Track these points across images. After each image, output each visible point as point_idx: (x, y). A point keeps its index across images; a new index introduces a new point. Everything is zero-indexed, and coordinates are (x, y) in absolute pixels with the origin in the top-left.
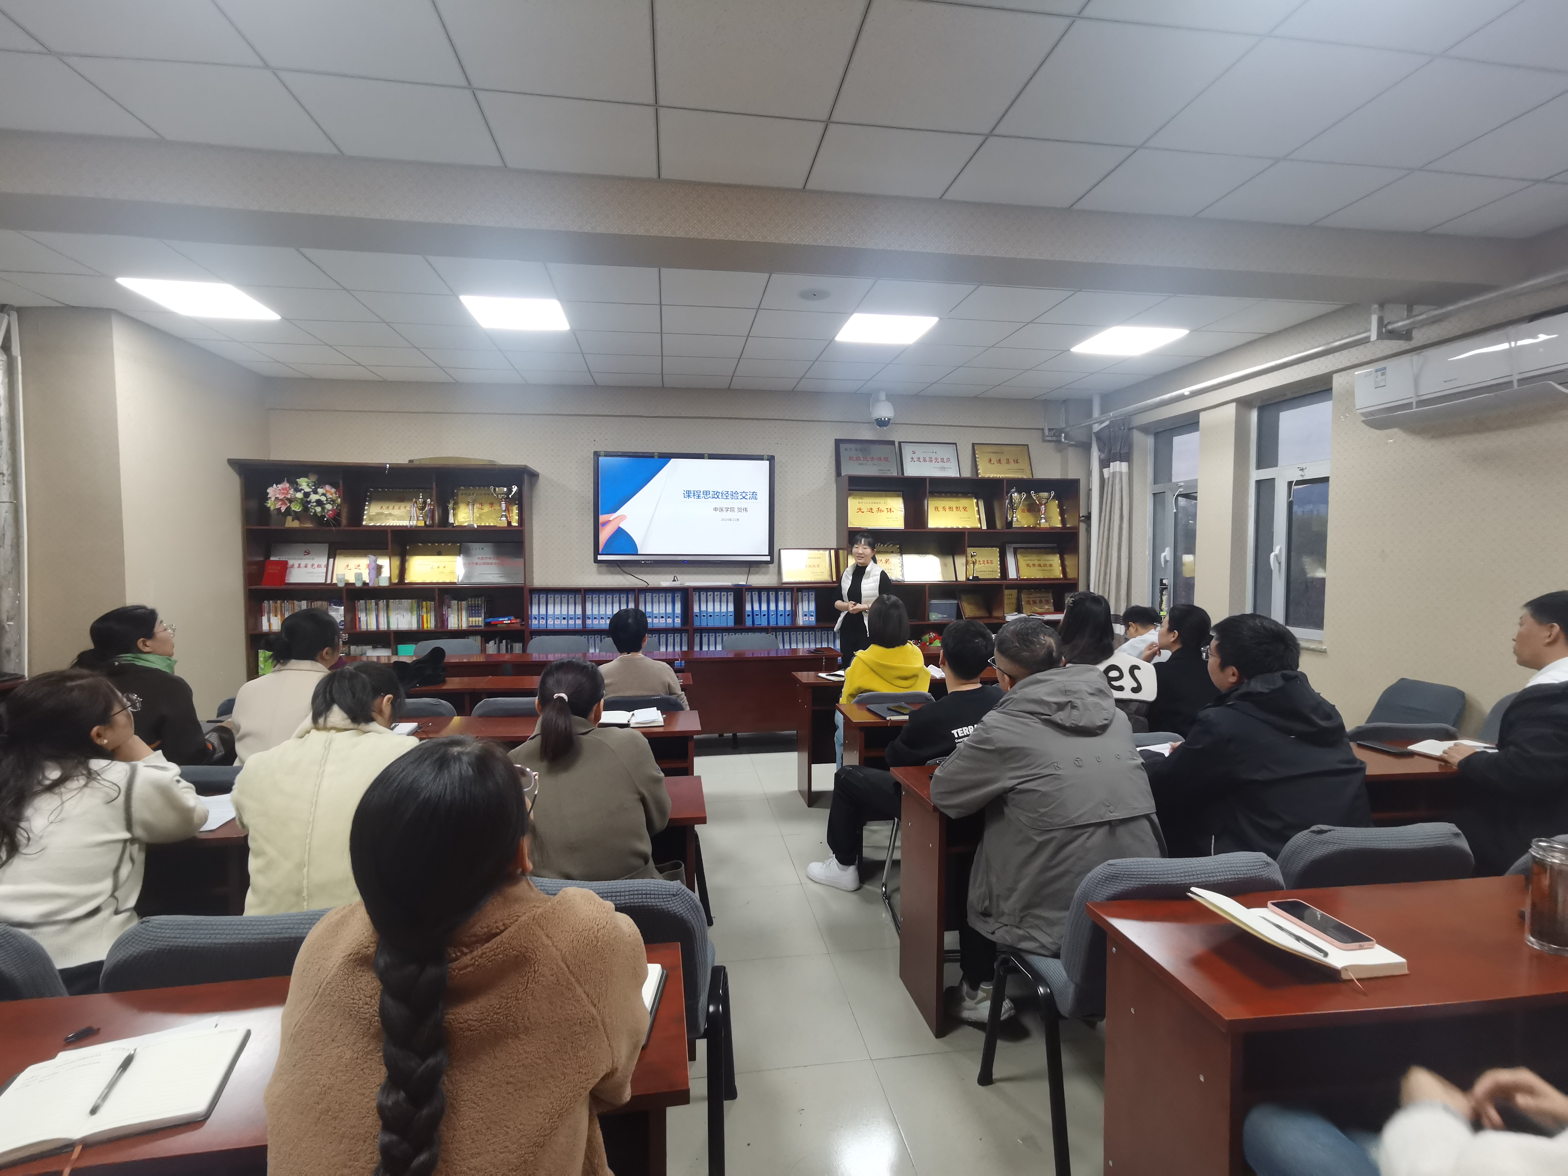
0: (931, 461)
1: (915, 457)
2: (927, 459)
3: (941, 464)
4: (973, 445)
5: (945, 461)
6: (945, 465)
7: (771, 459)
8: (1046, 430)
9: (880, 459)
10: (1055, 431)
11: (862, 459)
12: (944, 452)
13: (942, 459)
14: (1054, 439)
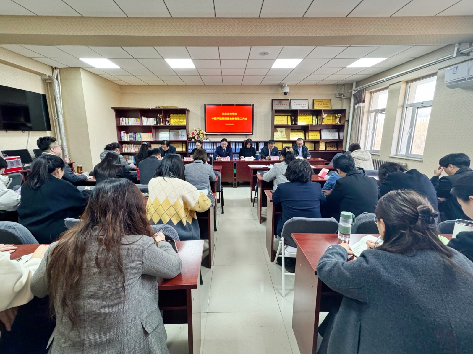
1: (295, 104)
2: (299, 104)
4: (313, 99)
6: (304, 106)
7: (253, 105)
8: (337, 95)
9: (285, 105)
10: (340, 94)
11: (279, 105)
12: (304, 102)
13: (303, 104)
14: (339, 97)
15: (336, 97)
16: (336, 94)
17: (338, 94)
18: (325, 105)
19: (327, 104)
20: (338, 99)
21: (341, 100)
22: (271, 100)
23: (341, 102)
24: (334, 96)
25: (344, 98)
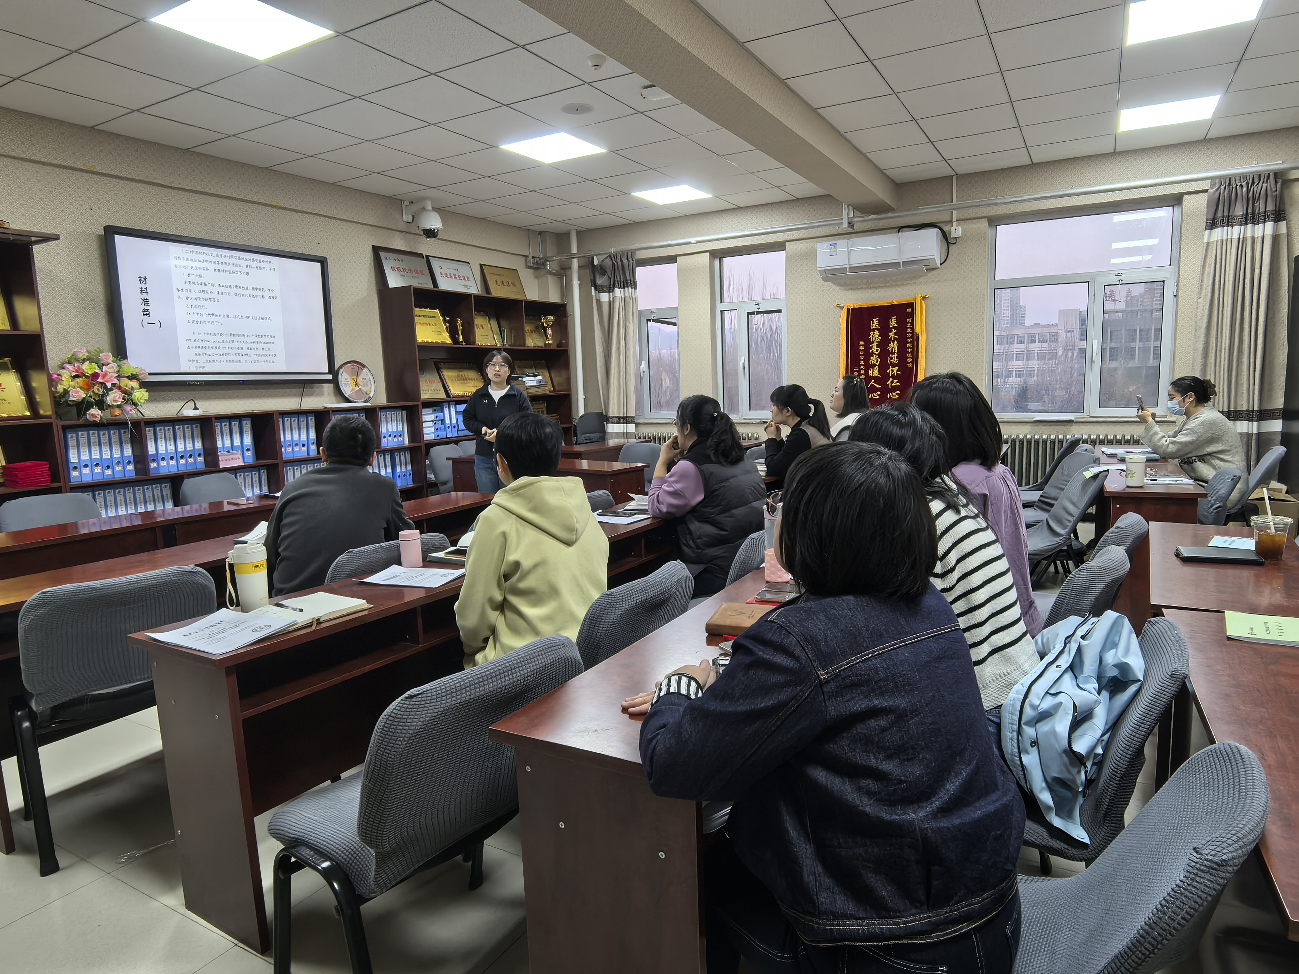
0: (456, 277)
1: (442, 271)
2: (453, 276)
3: (463, 282)
4: (481, 265)
5: (466, 278)
6: (467, 283)
7: (323, 262)
8: (530, 257)
9: (417, 272)
10: (538, 259)
11: (402, 270)
12: (463, 270)
13: (463, 277)
14: (536, 266)
15: (528, 267)
16: (526, 257)
17: (533, 257)
18: (512, 288)
19: (514, 284)
20: (531, 271)
21: (537, 277)
22: (370, 249)
23: (536, 281)
24: (522, 259)
25: (550, 273)
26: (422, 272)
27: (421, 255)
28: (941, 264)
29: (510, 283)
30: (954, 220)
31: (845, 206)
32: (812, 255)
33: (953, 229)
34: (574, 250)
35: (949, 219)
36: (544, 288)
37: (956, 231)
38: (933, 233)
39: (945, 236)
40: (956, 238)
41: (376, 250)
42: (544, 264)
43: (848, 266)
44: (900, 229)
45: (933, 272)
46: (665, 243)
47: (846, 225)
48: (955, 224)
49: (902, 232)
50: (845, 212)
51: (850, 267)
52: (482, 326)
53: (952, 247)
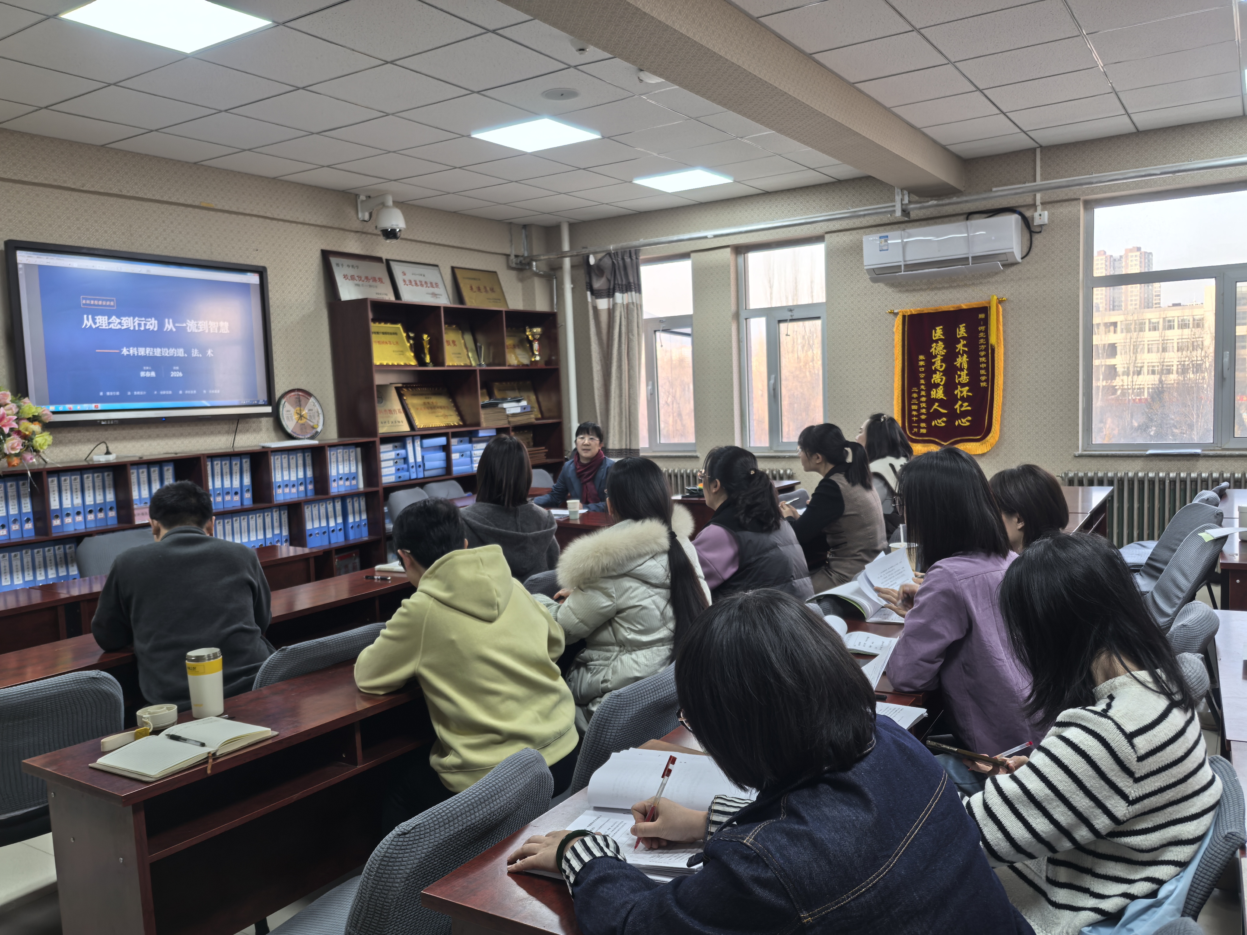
0: (422, 285)
1: (406, 278)
2: (418, 283)
3: (431, 290)
4: (453, 268)
5: (434, 286)
6: (436, 290)
7: (261, 272)
8: (512, 257)
9: (374, 280)
10: (522, 259)
11: (357, 278)
12: (431, 275)
13: (431, 283)
14: (519, 267)
15: (510, 268)
16: (508, 256)
17: (516, 256)
18: (491, 295)
19: (492, 290)
20: (514, 273)
21: (521, 280)
22: (318, 254)
23: (520, 285)
24: (503, 259)
25: (537, 274)
26: (380, 280)
27: (379, 259)
28: (1022, 258)
29: (488, 289)
30: (1038, 202)
31: (897, 191)
32: (857, 249)
33: (1036, 215)
34: (566, 247)
35: (1031, 202)
36: (529, 295)
37: (1041, 217)
38: (1013, 219)
39: (1027, 223)
40: (1041, 226)
41: (326, 255)
42: (530, 264)
43: (902, 264)
44: (969, 215)
45: (1013, 269)
46: (675, 238)
47: (898, 213)
48: (1039, 208)
49: (971, 219)
50: (898, 198)
51: (905, 265)
52: (454, 342)
53: (1036, 237)
